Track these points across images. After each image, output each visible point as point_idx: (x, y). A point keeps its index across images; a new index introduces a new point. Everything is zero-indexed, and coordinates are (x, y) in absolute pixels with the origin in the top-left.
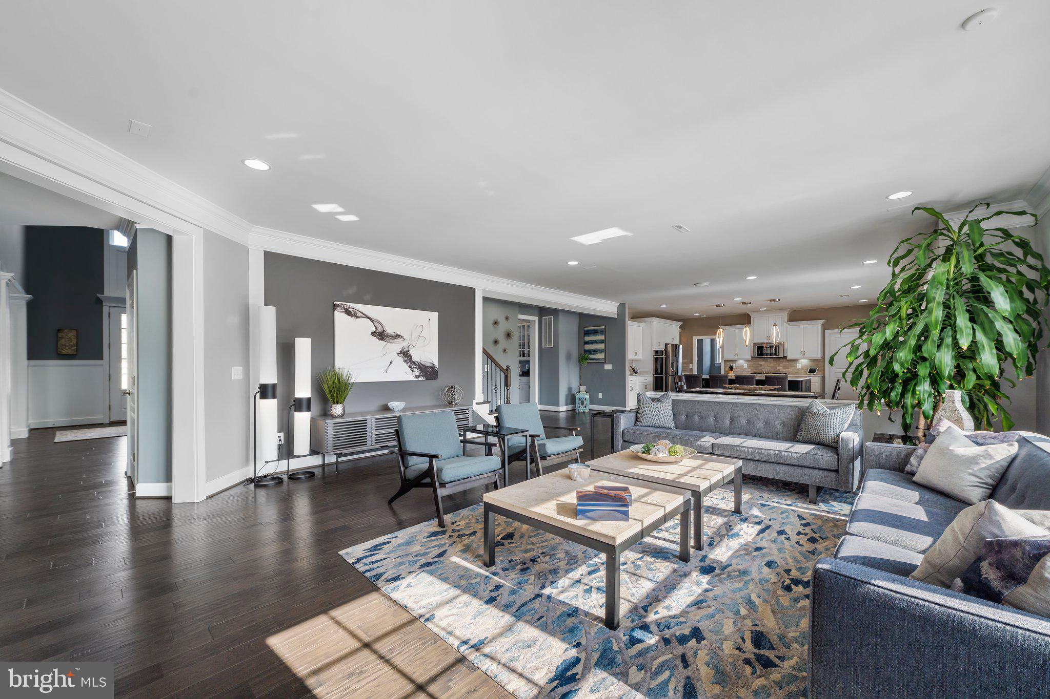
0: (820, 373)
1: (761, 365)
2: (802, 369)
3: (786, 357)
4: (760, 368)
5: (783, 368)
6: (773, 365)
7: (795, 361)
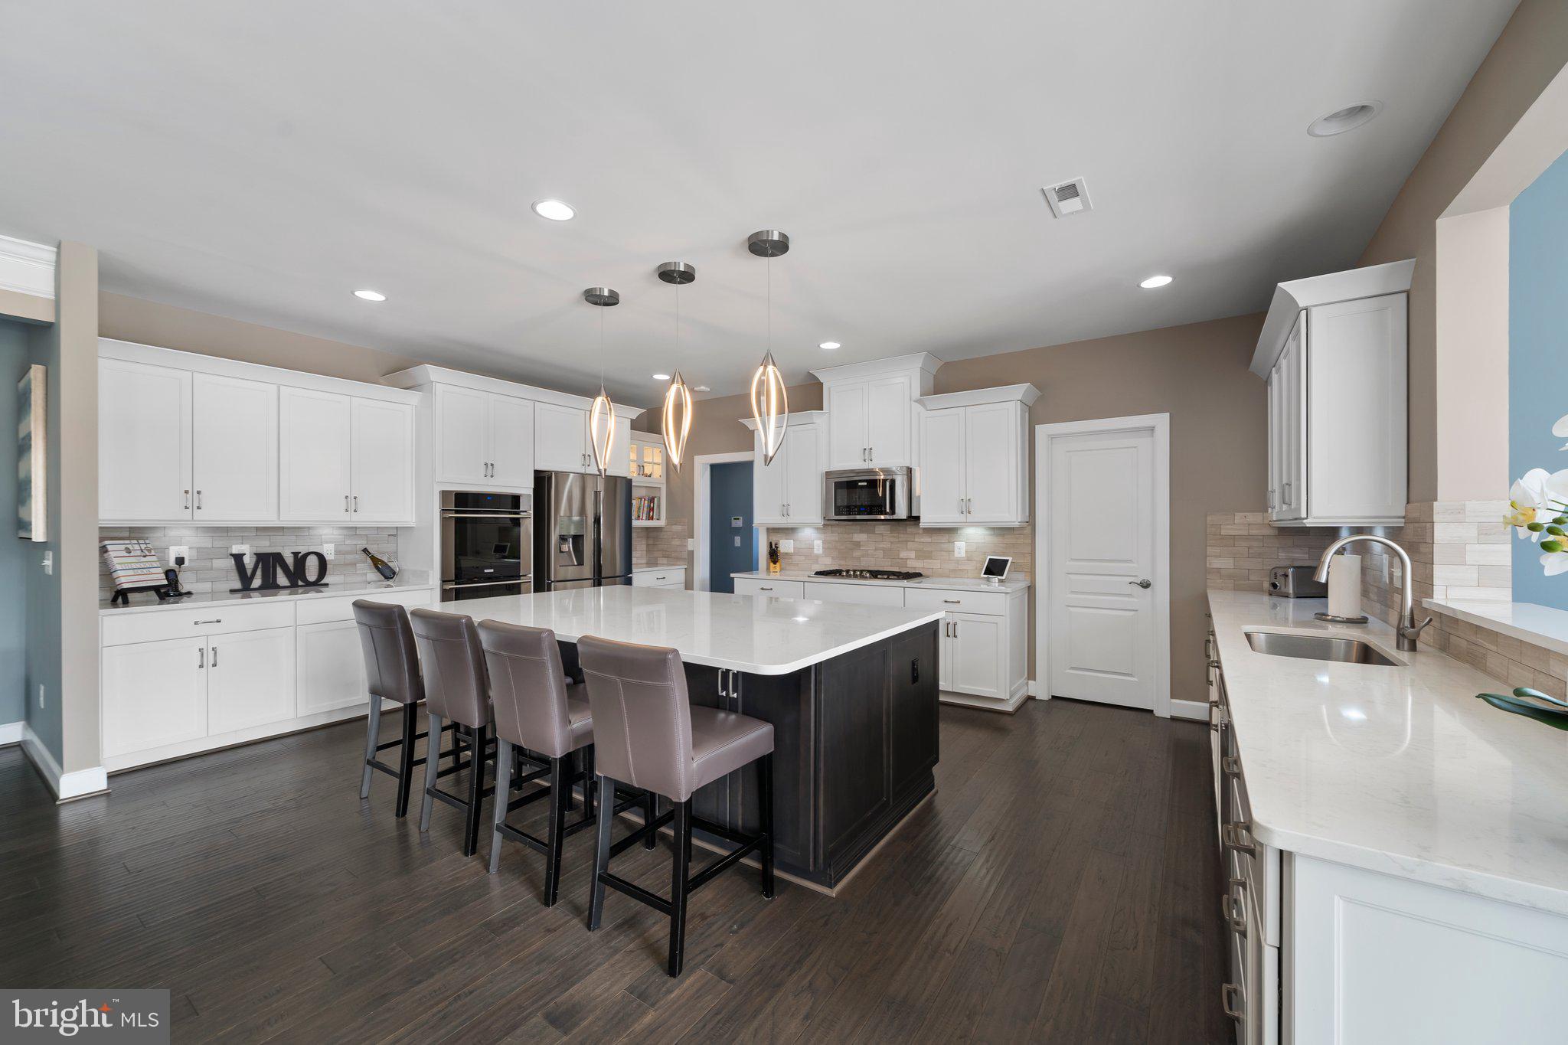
0: (1021, 576)
1: (858, 545)
2: (969, 559)
3: (917, 519)
4: (857, 554)
5: (917, 558)
6: (886, 545)
7: (950, 531)
